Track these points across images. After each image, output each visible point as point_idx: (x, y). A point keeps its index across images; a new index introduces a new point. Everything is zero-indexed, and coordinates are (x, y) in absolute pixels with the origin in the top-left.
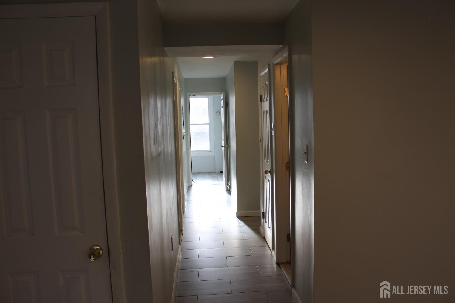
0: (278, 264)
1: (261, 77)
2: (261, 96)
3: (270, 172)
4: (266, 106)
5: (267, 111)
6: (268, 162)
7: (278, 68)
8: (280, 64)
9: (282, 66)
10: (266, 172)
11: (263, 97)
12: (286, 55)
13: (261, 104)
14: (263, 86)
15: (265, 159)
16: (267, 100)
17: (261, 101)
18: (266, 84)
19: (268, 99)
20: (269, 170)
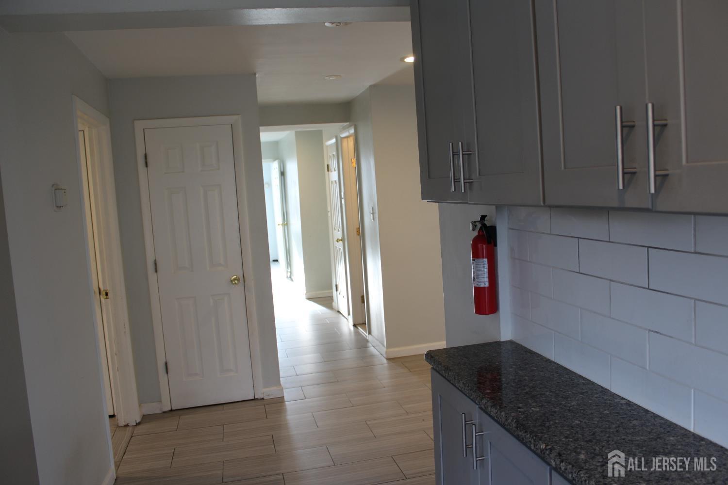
0: (355, 326)
1: (327, 146)
2: (328, 165)
3: (341, 240)
4: (334, 176)
5: (335, 181)
6: (339, 231)
7: (345, 140)
8: (347, 137)
9: (349, 139)
10: (338, 240)
11: (331, 167)
12: (352, 131)
13: (329, 175)
14: (330, 156)
15: (335, 229)
16: (335, 171)
17: (328, 171)
18: (333, 155)
19: (337, 169)
20: (340, 238)
